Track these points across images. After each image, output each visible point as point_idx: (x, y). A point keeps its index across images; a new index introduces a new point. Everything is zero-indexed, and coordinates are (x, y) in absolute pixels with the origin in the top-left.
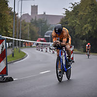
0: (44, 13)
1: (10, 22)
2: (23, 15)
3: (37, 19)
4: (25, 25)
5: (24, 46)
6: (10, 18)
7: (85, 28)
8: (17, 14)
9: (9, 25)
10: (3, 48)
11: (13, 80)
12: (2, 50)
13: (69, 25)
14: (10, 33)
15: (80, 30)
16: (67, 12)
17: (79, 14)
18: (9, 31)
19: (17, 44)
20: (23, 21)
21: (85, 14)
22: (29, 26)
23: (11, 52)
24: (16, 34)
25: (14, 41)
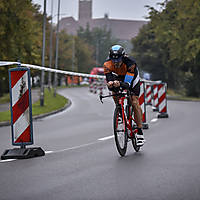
0: (106, 16)
1: (36, 34)
2: (63, 19)
3: (91, 29)
4: (66, 41)
5: (64, 83)
6: (36, 26)
7: (191, 47)
8: (51, 18)
9: (34, 42)
10: (22, 87)
11: (44, 154)
12: (21, 91)
13: (156, 40)
14: (35, 58)
15: (179, 52)
16: (154, 14)
17: (178, 18)
18: (33, 54)
19: (50, 80)
20: (63, 32)
21: (191, 17)
22: (74, 42)
23: (38, 97)
24: (48, 59)
25: (43, 74)
